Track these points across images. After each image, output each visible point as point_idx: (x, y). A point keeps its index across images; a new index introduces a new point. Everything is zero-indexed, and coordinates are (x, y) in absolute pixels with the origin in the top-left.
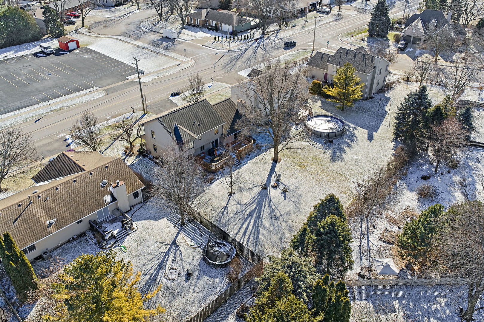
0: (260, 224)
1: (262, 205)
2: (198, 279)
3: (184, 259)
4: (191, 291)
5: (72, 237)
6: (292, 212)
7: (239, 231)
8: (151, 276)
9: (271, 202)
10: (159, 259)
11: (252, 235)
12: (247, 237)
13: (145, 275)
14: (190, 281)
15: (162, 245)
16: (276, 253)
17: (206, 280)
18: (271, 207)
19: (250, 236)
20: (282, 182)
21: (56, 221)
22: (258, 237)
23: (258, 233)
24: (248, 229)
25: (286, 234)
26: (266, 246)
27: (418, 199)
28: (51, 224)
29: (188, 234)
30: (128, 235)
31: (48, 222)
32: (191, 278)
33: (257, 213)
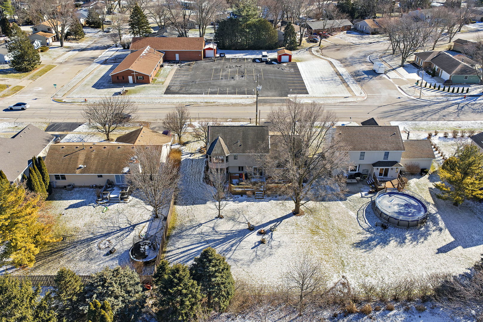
1: (228, 240)
2: (112, 259)
3: (123, 241)
4: (98, 263)
5: (93, 185)
6: (241, 262)
7: (183, 247)
8: (94, 237)
9: (238, 243)
10: (112, 230)
11: (186, 257)
13: (92, 234)
14: (106, 257)
15: (127, 222)
17: (114, 264)
18: (232, 246)
20: (273, 233)
21: (85, 168)
24: (190, 251)
28: (80, 168)
29: (151, 226)
30: (119, 203)
31: (80, 166)
32: (109, 256)
33: (214, 244)
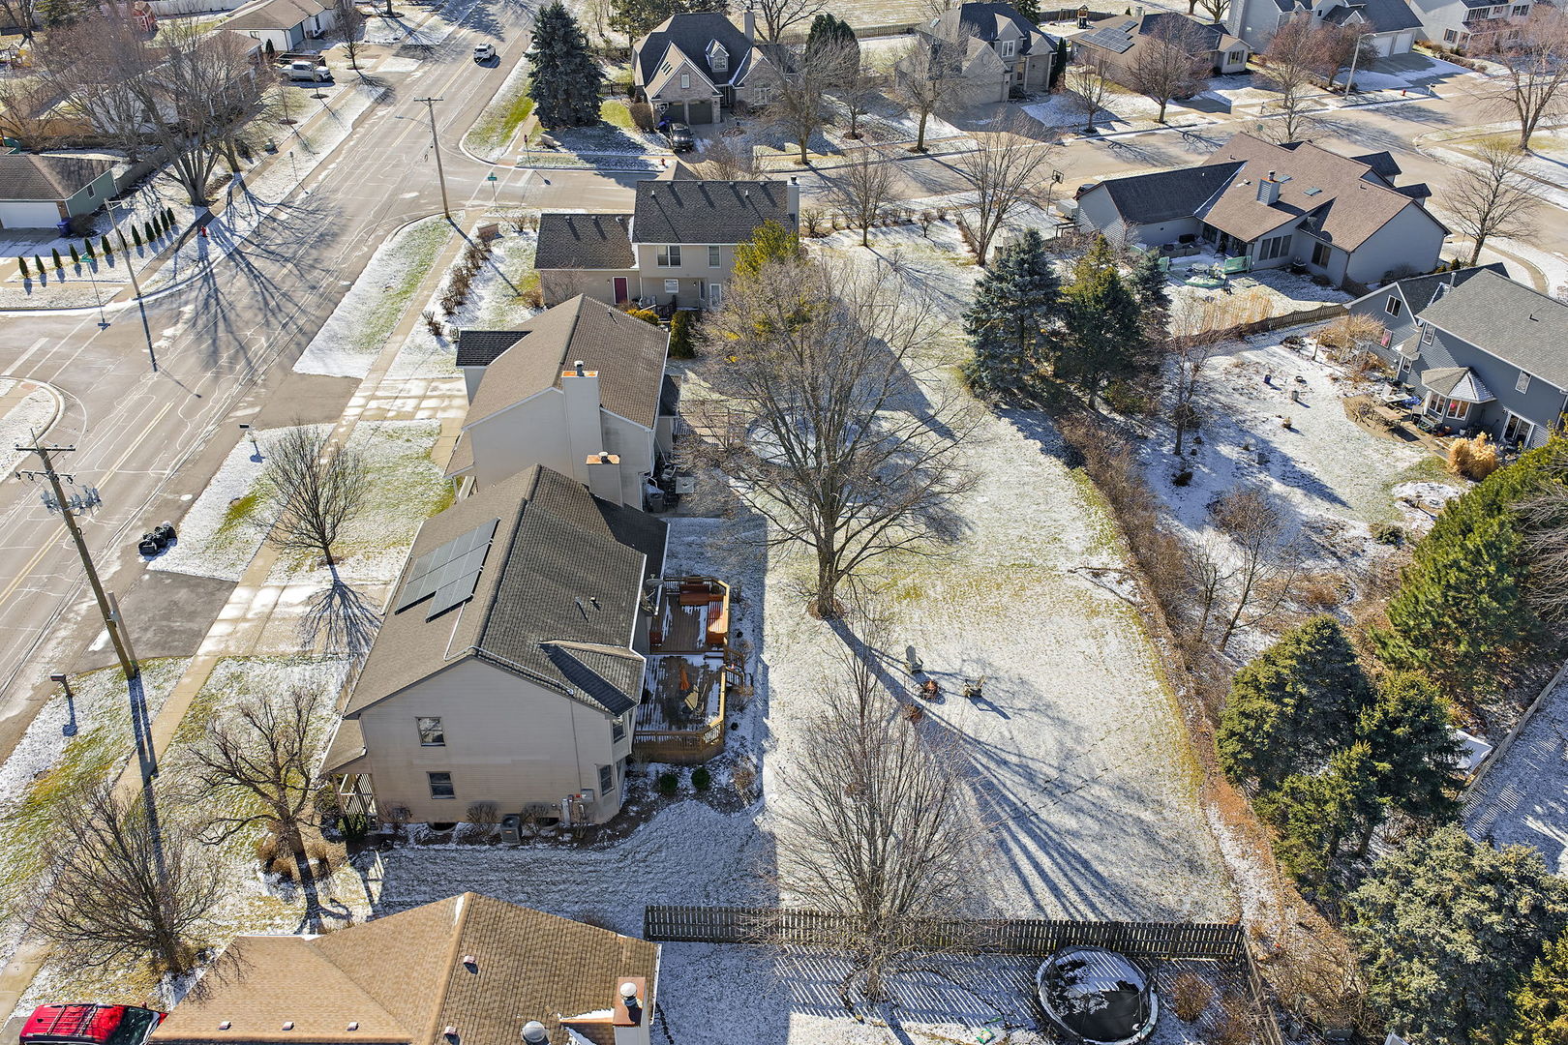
0: (1055, 836)
1: (978, 772)
6: (1069, 743)
9: (988, 748)
11: (1077, 881)
12: (1073, 895)
16: (1195, 887)
18: (1005, 763)
19: (1079, 890)
20: (928, 669)
22: (1097, 875)
23: (1086, 864)
25: (1143, 817)
26: (1150, 884)
27: (1236, 541)
33: (1001, 808)
